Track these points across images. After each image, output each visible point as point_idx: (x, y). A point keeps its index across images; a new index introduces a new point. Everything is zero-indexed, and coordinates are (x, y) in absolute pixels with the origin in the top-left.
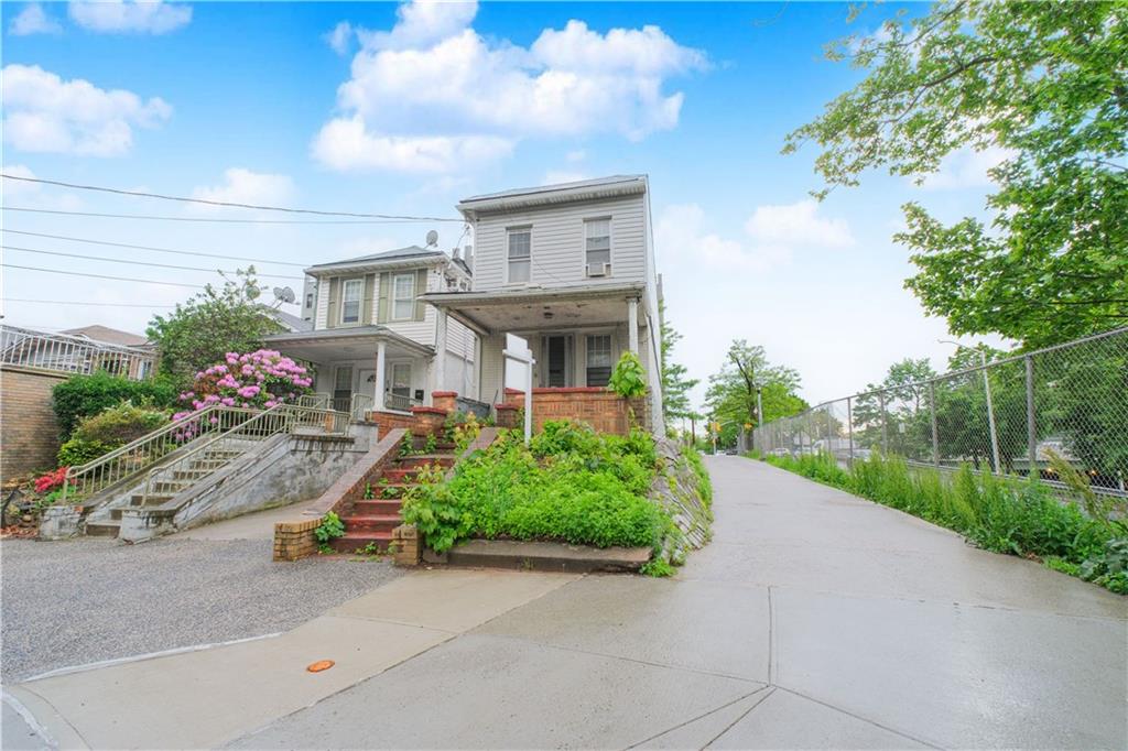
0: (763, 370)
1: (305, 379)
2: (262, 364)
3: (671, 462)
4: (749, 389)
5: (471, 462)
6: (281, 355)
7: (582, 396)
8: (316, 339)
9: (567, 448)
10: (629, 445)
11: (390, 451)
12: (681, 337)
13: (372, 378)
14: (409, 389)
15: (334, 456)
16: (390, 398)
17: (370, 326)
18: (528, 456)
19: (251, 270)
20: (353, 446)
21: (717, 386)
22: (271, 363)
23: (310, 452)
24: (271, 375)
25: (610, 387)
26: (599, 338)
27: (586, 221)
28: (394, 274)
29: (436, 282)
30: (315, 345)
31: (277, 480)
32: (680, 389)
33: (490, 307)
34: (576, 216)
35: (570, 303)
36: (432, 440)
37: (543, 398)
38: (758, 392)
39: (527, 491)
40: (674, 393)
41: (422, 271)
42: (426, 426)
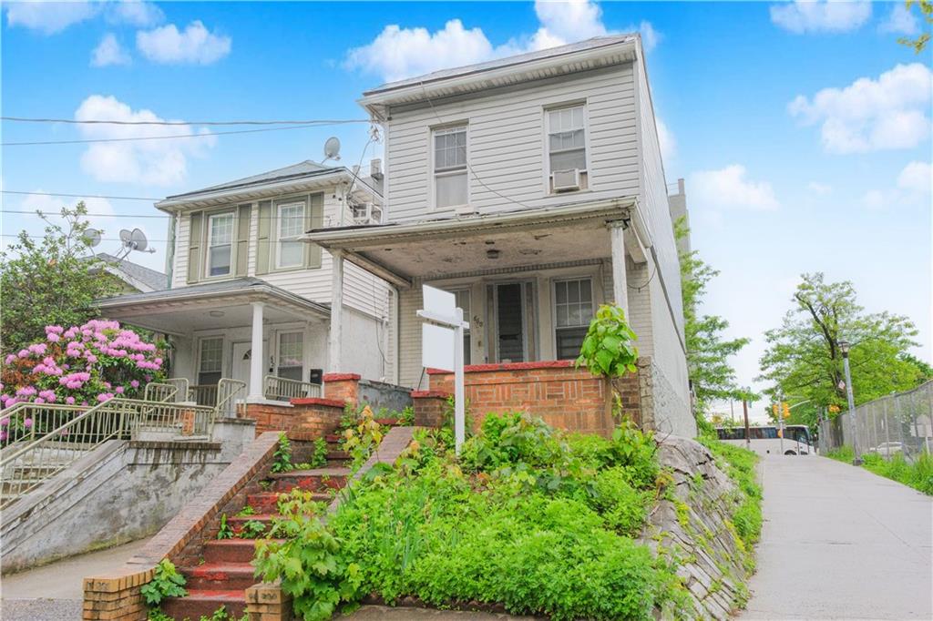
0: (854, 320)
1: (152, 360)
2: (94, 340)
3: (683, 478)
4: (832, 349)
5: (369, 483)
6: (122, 326)
7: (544, 375)
8: (168, 302)
9: (515, 457)
10: (614, 451)
11: (258, 466)
12: (715, 273)
13: (247, 356)
14: (300, 369)
15: (191, 470)
16: (275, 384)
17: (246, 279)
18: (455, 471)
19: (81, 209)
20: (219, 456)
21: (779, 348)
22: (106, 339)
23: (155, 466)
24: (107, 356)
25: (580, 361)
26: (573, 284)
27: (547, 109)
28: (278, 202)
29: (336, 213)
30: (168, 310)
31: (109, 507)
32: (719, 354)
33: (405, 245)
34: (533, 103)
35: (523, 234)
36: (320, 446)
37: (486, 379)
38: (845, 355)
39: (447, 528)
40: (709, 361)
41: (317, 197)
42: (313, 426)
